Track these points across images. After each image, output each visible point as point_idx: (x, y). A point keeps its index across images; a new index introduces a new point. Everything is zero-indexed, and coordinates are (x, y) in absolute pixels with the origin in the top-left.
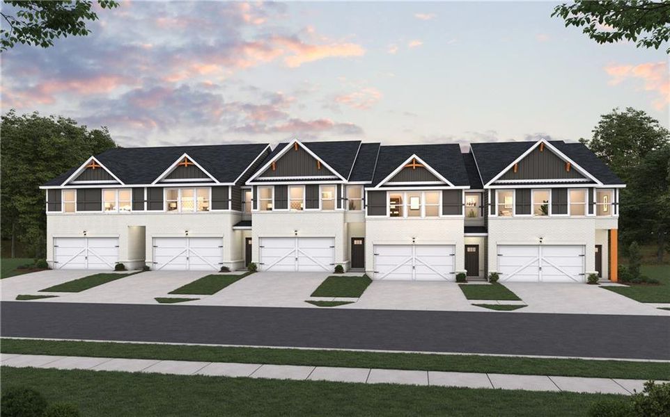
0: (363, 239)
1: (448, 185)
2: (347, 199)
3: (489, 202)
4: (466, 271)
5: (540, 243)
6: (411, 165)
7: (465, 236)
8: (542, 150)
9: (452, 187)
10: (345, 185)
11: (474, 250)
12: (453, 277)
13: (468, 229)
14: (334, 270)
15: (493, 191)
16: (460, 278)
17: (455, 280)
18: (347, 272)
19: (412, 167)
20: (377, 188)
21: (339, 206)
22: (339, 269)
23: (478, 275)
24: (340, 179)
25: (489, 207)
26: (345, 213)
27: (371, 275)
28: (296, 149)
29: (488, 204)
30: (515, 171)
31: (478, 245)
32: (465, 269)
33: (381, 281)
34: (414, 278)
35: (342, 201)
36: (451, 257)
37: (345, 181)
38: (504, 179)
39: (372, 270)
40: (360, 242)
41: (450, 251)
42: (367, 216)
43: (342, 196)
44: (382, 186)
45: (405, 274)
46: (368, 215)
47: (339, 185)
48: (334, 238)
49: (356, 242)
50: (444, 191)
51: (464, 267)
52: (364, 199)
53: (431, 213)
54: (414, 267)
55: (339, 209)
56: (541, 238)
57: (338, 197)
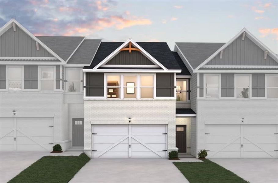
0: (83, 120)
1: (162, 69)
2: (66, 81)
3: (198, 85)
4: (177, 149)
5: (242, 123)
6: (127, 49)
7: (177, 117)
8: (243, 39)
9: (165, 70)
10: (64, 68)
11: (182, 129)
12: (166, 154)
13: (179, 111)
14: (52, 150)
15: (202, 75)
16: (173, 156)
17: (169, 157)
18: (66, 151)
19: (129, 51)
20: (95, 70)
21: (58, 87)
22: (57, 148)
23: (185, 152)
24: (58, 60)
25: (198, 90)
26: (64, 94)
27: (89, 154)
28: (15, 30)
29: (197, 87)
30: (221, 57)
31: (185, 126)
32: (176, 146)
33: (99, 159)
34: (130, 155)
35: (61, 82)
36: (164, 136)
37: (63, 63)
38: (212, 65)
39: (91, 149)
40: (81, 122)
41: (163, 130)
42: (85, 97)
43: (61, 77)
44: (99, 68)
45: (121, 152)
46: (87, 95)
47: (58, 67)
48: (53, 117)
49: (77, 123)
50: (158, 74)
51: (175, 146)
52: (83, 81)
53: (146, 95)
54: (130, 146)
55: (58, 90)
56: (243, 119)
57: (56, 78)
